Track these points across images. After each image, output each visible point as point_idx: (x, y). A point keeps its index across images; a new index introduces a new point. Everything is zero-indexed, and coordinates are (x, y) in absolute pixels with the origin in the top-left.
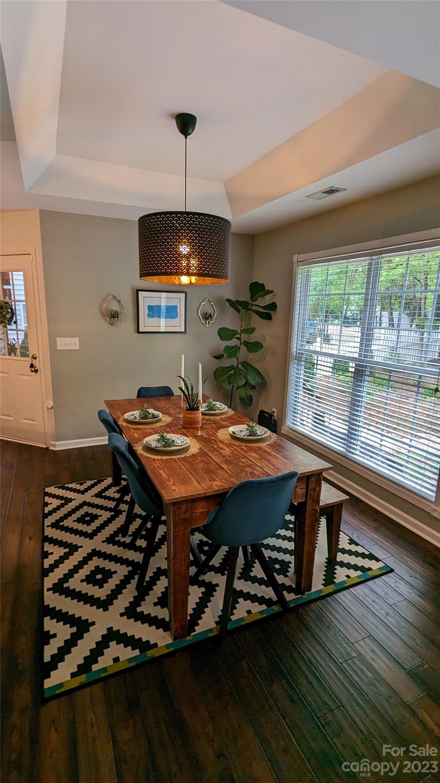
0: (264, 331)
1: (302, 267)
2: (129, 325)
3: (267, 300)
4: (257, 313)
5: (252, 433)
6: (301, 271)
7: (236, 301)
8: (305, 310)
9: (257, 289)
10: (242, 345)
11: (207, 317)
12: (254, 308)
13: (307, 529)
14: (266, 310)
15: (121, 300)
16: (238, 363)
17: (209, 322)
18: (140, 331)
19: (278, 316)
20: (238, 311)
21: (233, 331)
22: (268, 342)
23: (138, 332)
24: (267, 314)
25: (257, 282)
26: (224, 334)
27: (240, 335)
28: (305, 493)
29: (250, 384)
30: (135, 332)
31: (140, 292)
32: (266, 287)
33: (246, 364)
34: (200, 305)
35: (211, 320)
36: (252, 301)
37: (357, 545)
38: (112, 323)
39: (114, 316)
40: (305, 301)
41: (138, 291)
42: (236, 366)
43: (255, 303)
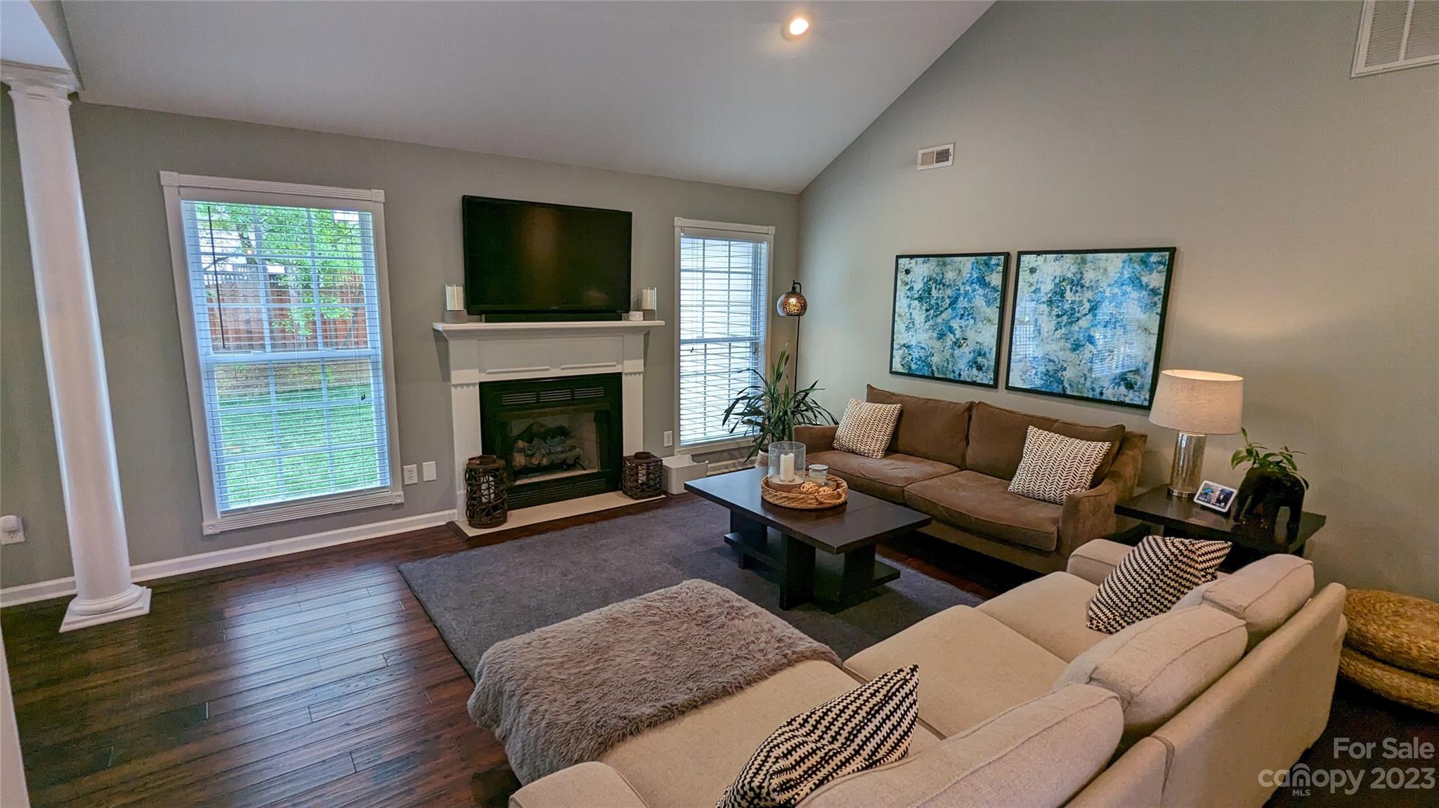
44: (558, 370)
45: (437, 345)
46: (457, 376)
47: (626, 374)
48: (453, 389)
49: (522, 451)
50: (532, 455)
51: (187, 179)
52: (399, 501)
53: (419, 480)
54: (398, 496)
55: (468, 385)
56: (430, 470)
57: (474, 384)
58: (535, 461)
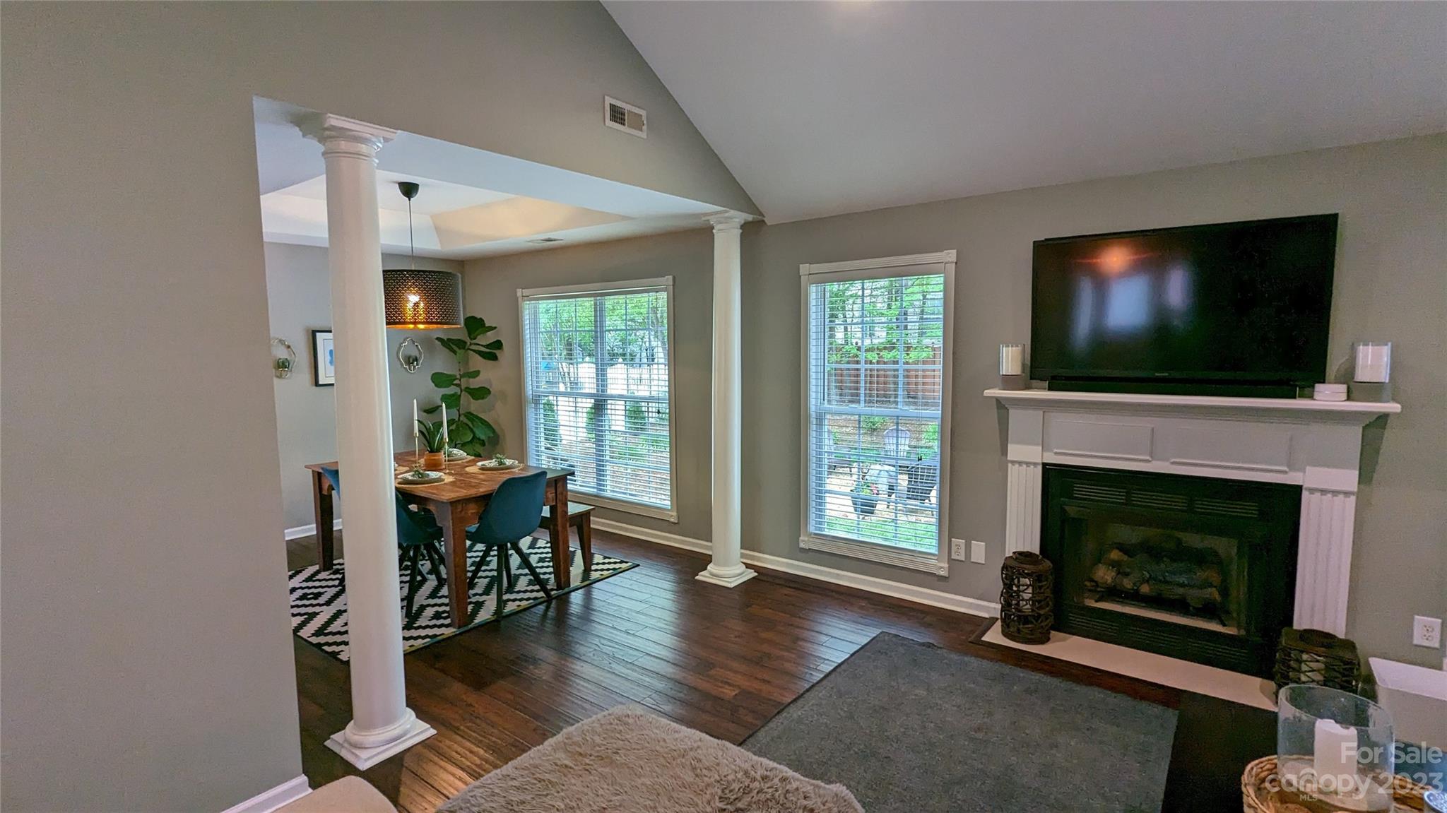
0: (489, 375)
1: (528, 302)
2: (305, 377)
3: (490, 337)
4: (480, 353)
5: (501, 463)
6: (527, 308)
7: (448, 339)
8: (536, 348)
9: (475, 325)
10: (463, 392)
11: (411, 360)
12: (473, 347)
13: (560, 528)
14: (490, 349)
15: (290, 344)
16: (460, 416)
17: (414, 367)
18: (320, 383)
19: (505, 355)
20: (455, 352)
21: (450, 376)
22: (495, 387)
23: (317, 384)
24: (492, 353)
25: (473, 317)
26: (439, 380)
27: (460, 380)
28: (554, 498)
29: (479, 439)
30: (312, 385)
31: (318, 334)
32: (486, 322)
33: (470, 415)
34: (400, 346)
35: (417, 365)
36: (471, 339)
37: (610, 558)
38: (279, 375)
39: (282, 365)
40: (536, 338)
41: (314, 333)
42: (457, 420)
43: (474, 341)
44: (1167, 464)
45: (998, 413)
46: (1015, 451)
47: (1312, 491)
48: (1010, 465)
49: (1115, 564)
50: (1127, 575)
51: (816, 268)
52: (942, 573)
53: (966, 558)
54: (942, 568)
55: (1028, 464)
56: (979, 551)
57: (1035, 464)
58: (1128, 584)
